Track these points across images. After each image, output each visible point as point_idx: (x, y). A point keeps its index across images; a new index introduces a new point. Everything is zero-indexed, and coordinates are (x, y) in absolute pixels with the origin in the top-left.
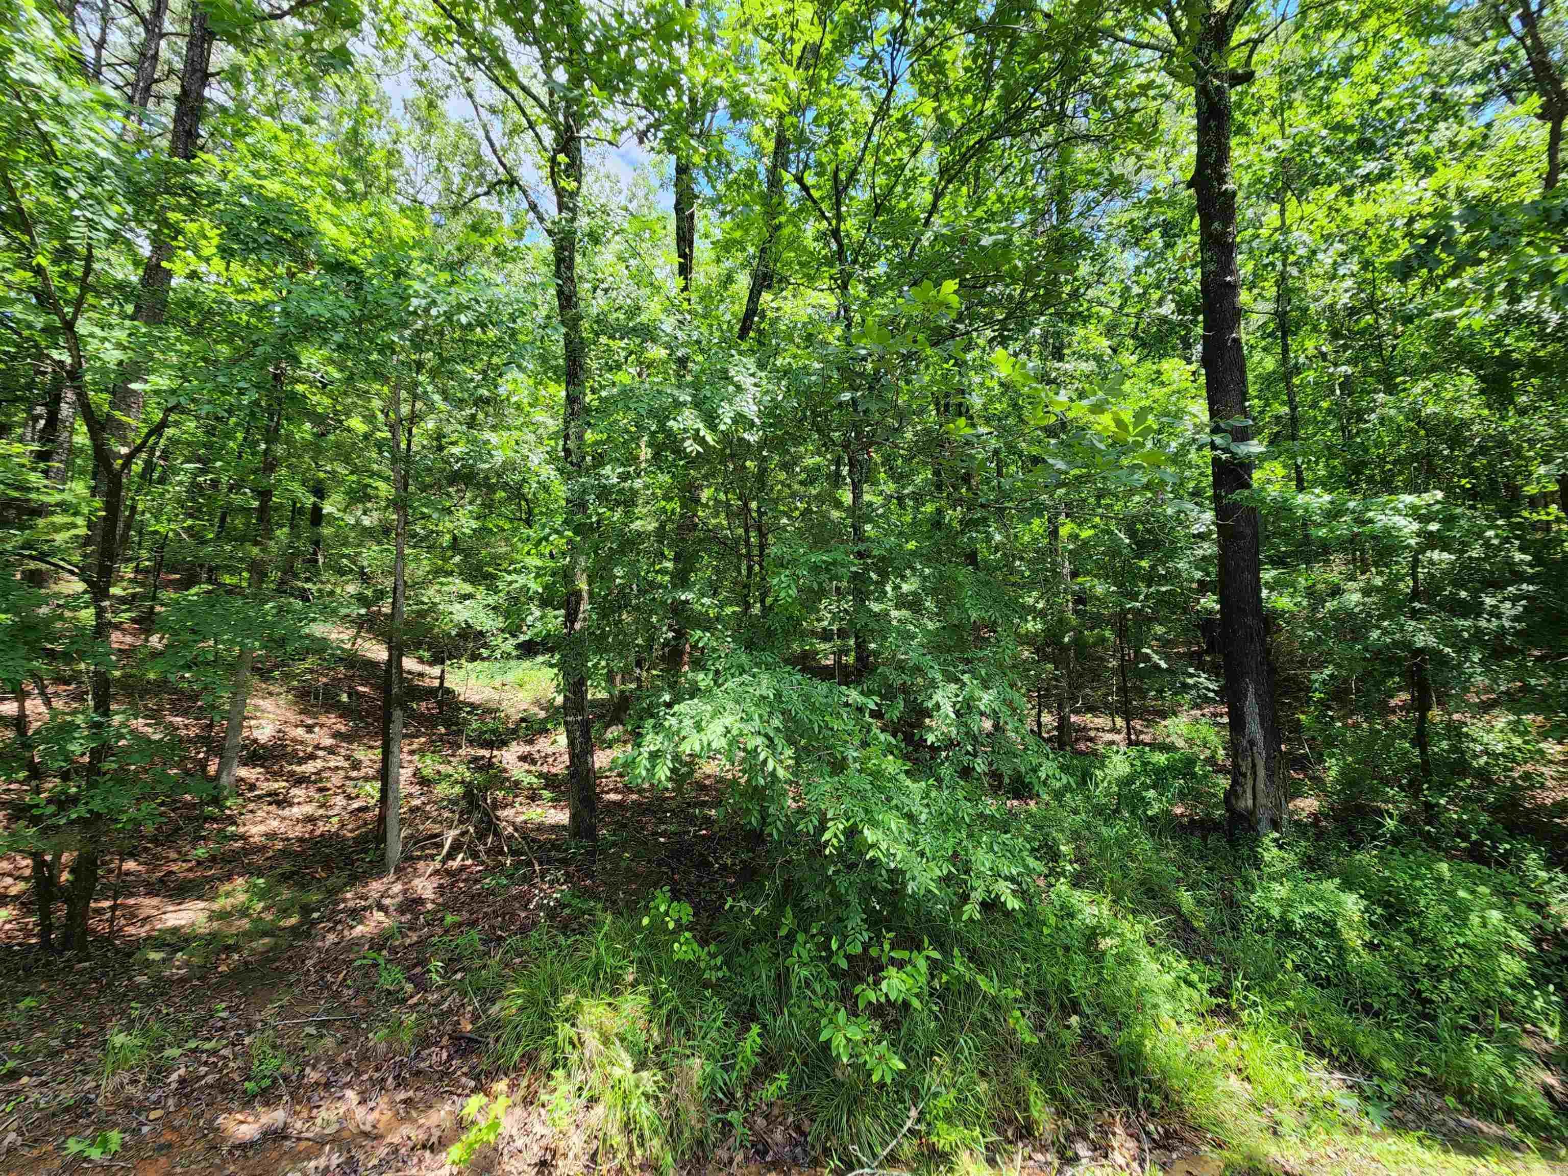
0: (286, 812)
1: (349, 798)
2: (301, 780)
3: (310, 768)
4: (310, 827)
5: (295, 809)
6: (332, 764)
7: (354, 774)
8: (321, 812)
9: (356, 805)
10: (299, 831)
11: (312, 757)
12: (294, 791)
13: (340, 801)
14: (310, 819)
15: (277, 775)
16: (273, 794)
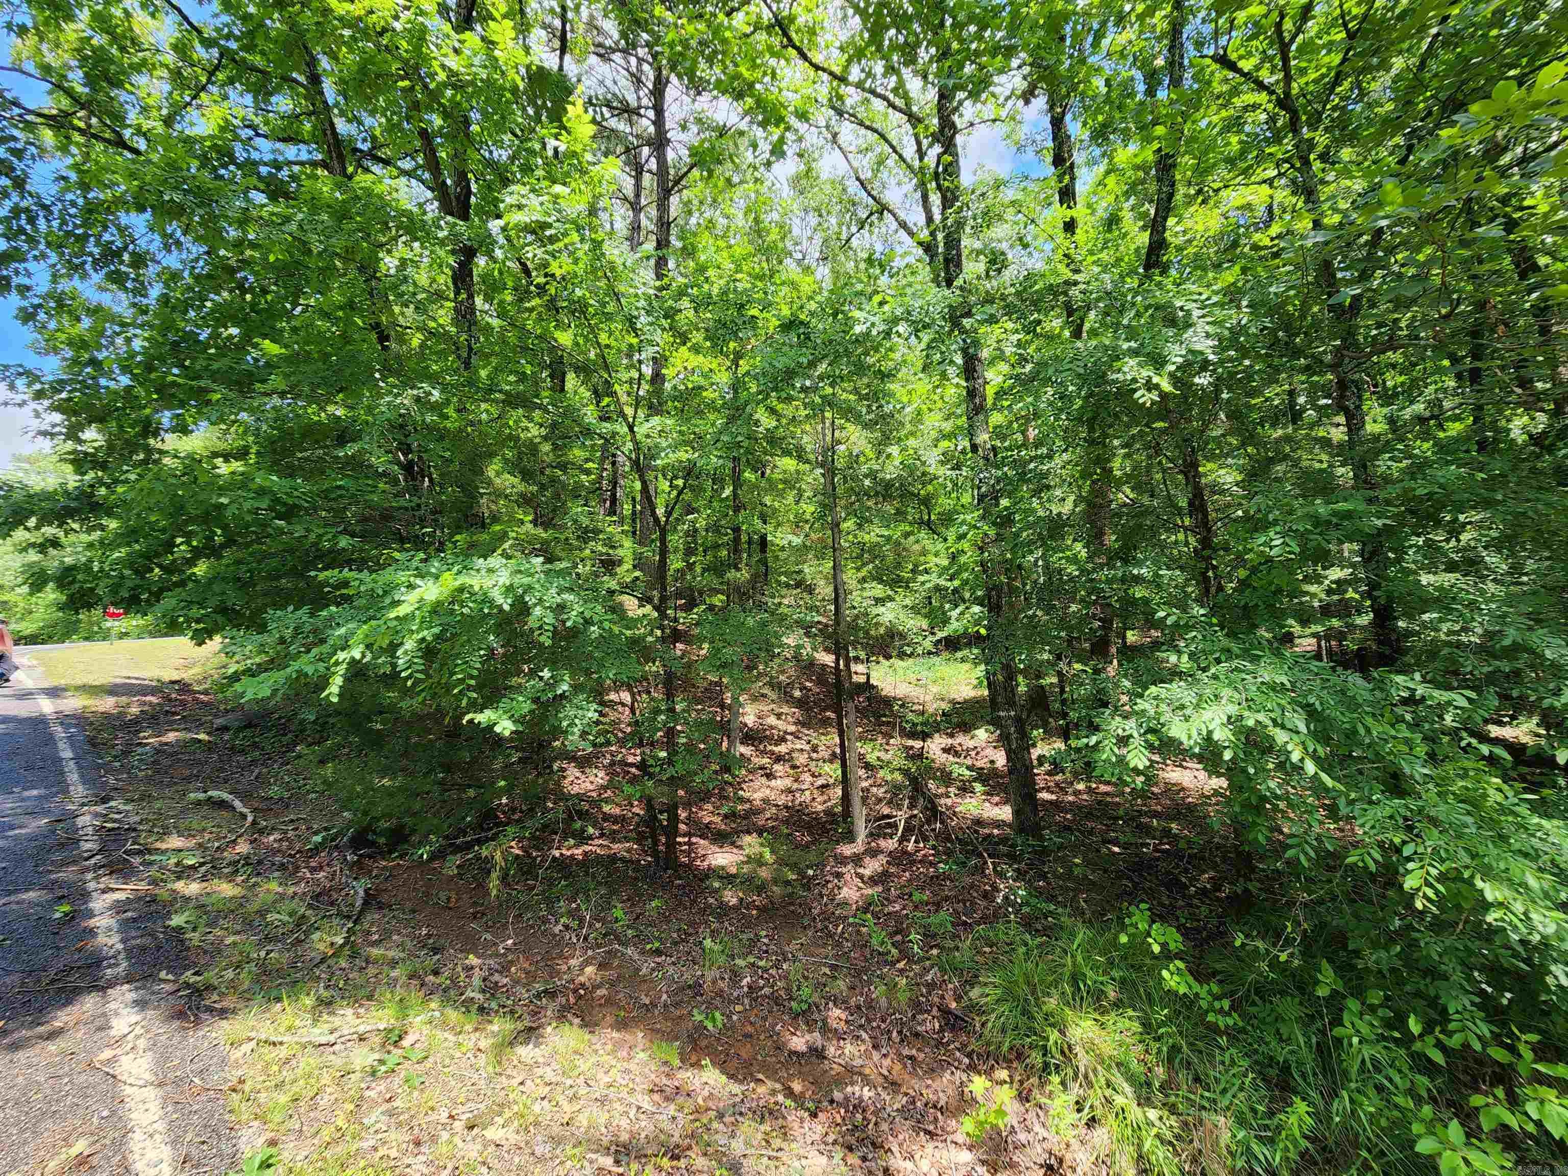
0: (773, 783)
1: (813, 775)
2: (779, 759)
3: (782, 749)
4: (790, 798)
5: (779, 781)
6: (798, 746)
7: (814, 755)
8: (795, 786)
9: (820, 782)
10: (782, 800)
11: (783, 740)
12: (776, 767)
13: (807, 777)
14: (789, 791)
15: (764, 752)
16: (762, 768)
